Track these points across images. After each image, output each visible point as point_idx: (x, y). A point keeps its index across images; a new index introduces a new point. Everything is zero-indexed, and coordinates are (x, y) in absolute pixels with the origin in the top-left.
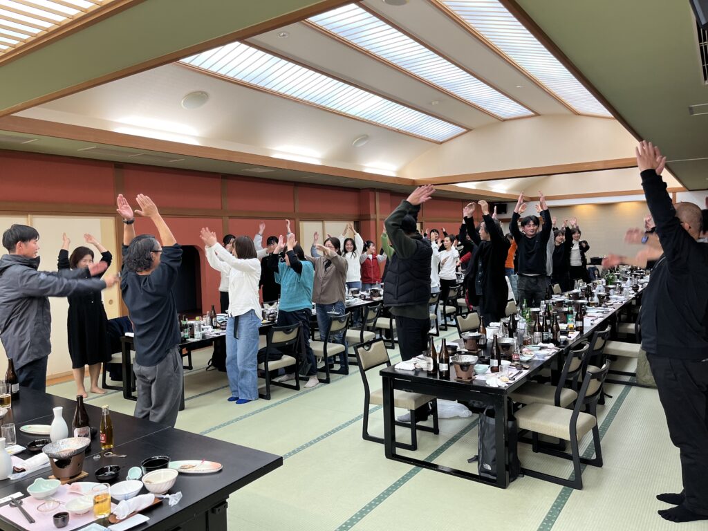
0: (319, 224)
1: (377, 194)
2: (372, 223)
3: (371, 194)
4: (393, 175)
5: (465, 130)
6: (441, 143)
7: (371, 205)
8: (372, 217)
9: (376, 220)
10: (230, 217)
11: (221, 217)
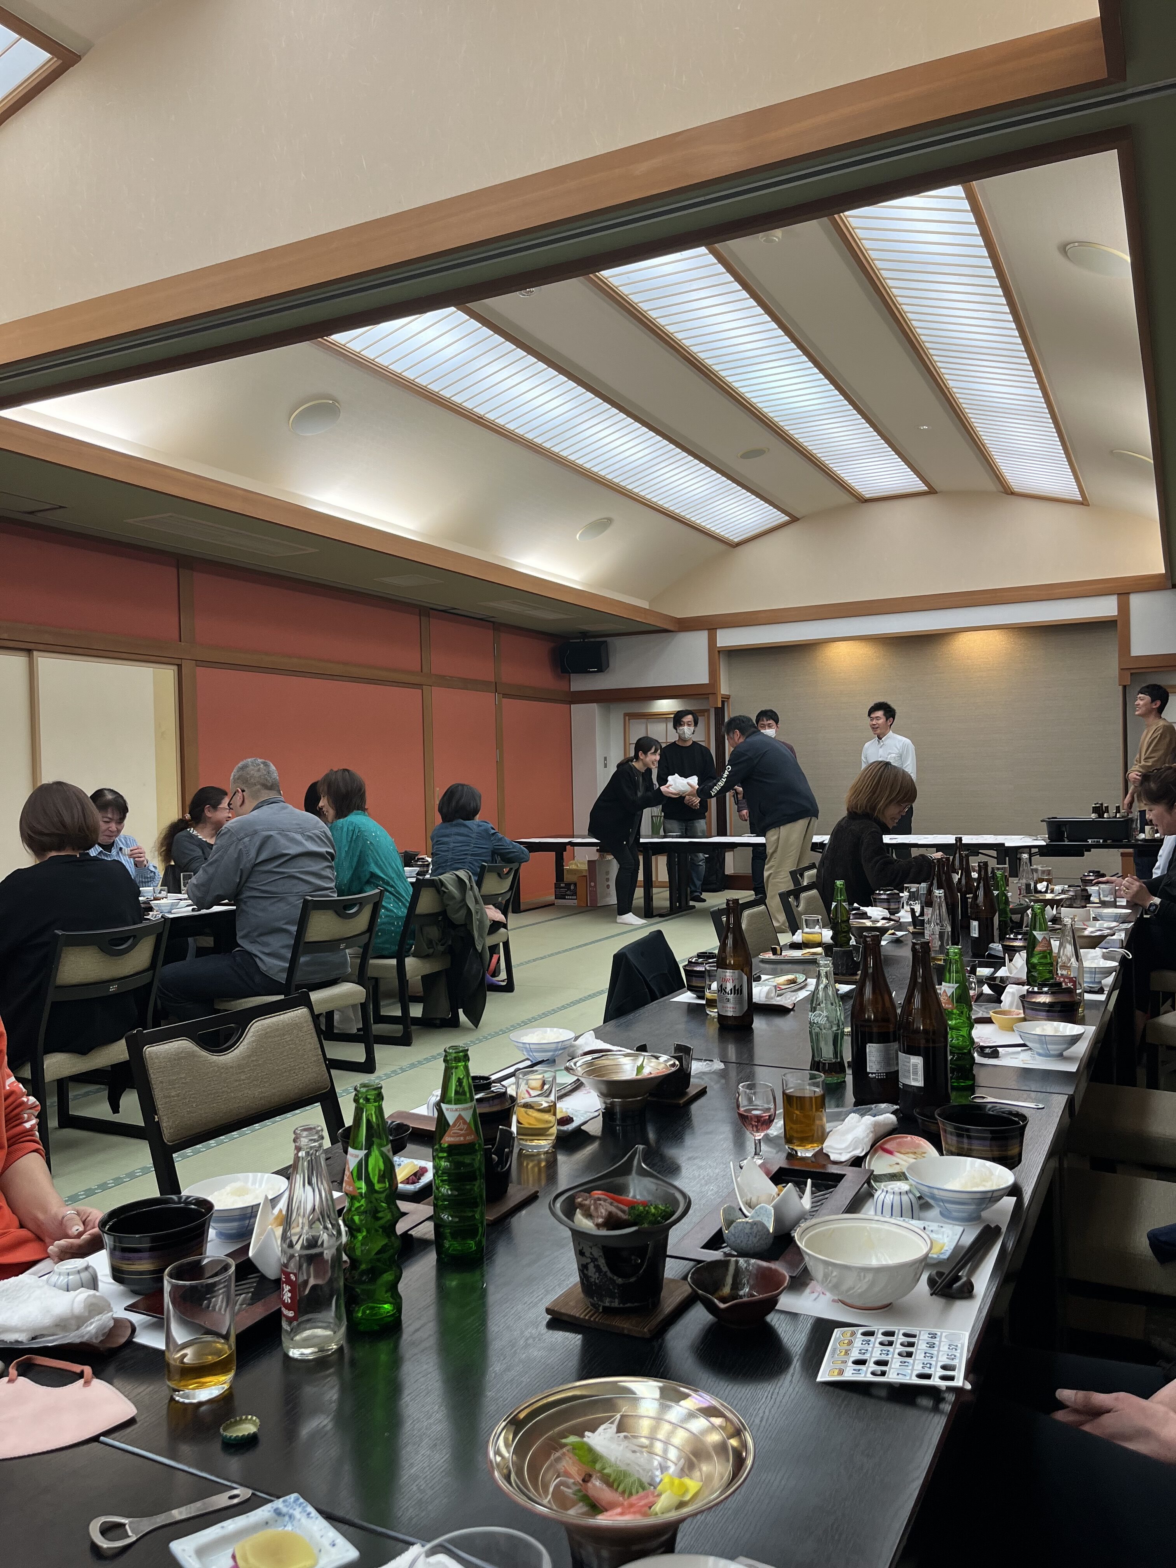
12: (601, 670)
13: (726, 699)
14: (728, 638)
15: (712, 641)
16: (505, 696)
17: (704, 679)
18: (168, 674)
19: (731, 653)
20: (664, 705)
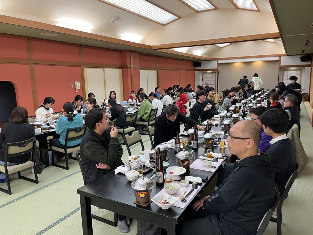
0: (101, 70)
1: (132, 54)
2: (129, 69)
3: (128, 54)
4: (139, 42)
5: (177, 17)
6: (165, 25)
7: (128, 59)
8: (128, 67)
9: (131, 68)
10: (35, 64)
11: (28, 64)
12: (200, 66)
13: (219, 70)
14: (220, 62)
15: (218, 62)
16: (188, 71)
17: (216, 68)
18: (156, 71)
19: (220, 64)
20: (209, 71)
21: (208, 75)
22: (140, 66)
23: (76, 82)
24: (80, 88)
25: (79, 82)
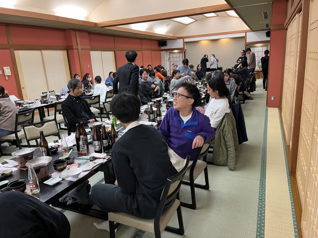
1: (77, 33)
2: (75, 51)
3: (73, 33)
4: (83, 19)
7: (73, 39)
8: (74, 47)
9: (78, 49)
12: (166, 46)
13: (186, 50)
14: (186, 40)
15: (184, 40)
16: (152, 51)
17: (183, 47)
18: (113, 52)
19: (187, 43)
20: (176, 51)
21: (175, 55)
22: (90, 47)
23: (4, 68)
24: (10, 74)
25: (9, 67)
